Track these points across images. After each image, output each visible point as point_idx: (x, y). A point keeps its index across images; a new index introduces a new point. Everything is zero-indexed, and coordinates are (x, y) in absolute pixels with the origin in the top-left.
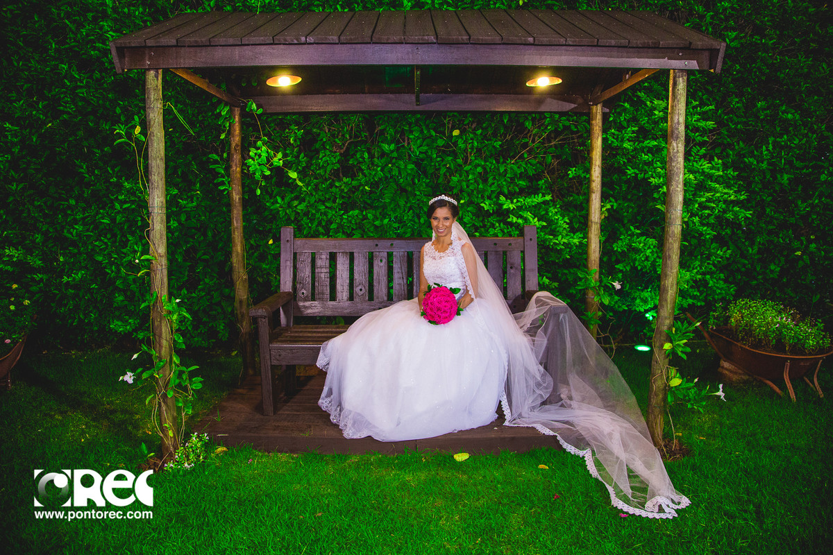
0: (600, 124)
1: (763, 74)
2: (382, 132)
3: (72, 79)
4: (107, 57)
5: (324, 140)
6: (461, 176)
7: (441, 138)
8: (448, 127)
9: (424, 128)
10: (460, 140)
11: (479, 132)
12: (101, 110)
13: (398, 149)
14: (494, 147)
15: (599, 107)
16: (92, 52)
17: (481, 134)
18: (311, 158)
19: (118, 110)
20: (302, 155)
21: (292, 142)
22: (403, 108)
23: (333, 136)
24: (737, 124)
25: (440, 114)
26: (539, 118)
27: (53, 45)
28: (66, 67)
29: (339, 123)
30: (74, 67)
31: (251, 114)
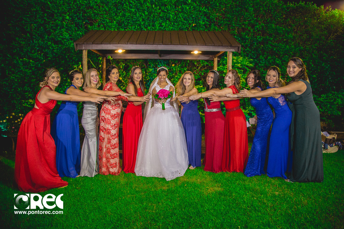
0: (217, 64)
1: (270, 48)
2: (150, 65)
3: (52, 47)
4: (64, 40)
6: (174, 79)
8: (171, 63)
9: (163, 64)
10: (174, 68)
12: (61, 57)
13: (154, 70)
14: (184, 70)
15: (216, 58)
16: (59, 39)
17: (180, 66)
18: (127, 73)
19: (67, 57)
20: (124, 72)
21: (121, 68)
22: (156, 58)
24: (262, 64)
25: (168, 60)
26: (198, 62)
27: (47, 36)
28: (50, 43)
29: (136, 62)
30: (53, 43)
31: (109, 59)
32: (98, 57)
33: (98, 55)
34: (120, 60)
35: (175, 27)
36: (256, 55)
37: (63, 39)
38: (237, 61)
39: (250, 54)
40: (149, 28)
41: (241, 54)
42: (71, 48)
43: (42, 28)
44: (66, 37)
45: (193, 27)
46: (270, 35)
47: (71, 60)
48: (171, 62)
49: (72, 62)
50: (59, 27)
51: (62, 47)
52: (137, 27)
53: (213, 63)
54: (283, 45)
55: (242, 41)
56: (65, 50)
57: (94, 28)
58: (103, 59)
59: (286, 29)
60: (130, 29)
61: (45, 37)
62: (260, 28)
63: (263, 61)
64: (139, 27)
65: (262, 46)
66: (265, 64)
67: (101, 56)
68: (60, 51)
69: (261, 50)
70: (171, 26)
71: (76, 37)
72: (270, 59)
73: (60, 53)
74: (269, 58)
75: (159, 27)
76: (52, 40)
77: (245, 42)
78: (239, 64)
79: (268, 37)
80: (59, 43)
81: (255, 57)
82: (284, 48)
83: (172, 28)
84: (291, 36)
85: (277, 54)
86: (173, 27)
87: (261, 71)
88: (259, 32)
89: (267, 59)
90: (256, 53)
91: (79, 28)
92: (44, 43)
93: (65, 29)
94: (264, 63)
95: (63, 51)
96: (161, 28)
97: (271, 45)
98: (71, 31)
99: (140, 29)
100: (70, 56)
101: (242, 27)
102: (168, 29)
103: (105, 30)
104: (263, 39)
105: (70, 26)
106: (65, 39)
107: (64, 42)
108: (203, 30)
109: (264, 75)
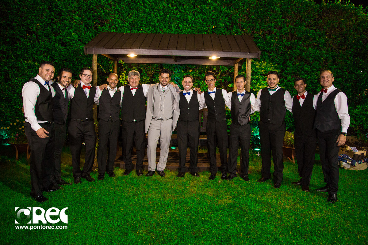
0: (238, 70)
1: (298, 53)
3: (59, 49)
4: (72, 42)
5: (145, 72)
7: (185, 73)
8: (188, 69)
9: (179, 69)
11: (198, 71)
12: (69, 59)
14: (202, 76)
15: (237, 64)
16: (67, 40)
19: (75, 60)
23: (148, 71)
24: (288, 71)
25: (185, 65)
26: (218, 67)
27: (54, 37)
28: (58, 45)
29: (150, 67)
30: (60, 45)
31: (121, 64)
32: (109, 61)
33: (109, 59)
34: (133, 64)
35: (193, 30)
36: (282, 61)
37: (71, 40)
38: (260, 67)
39: (276, 60)
40: (165, 30)
41: (266, 59)
42: (80, 50)
43: (48, 28)
44: (74, 38)
45: (212, 29)
46: (299, 39)
47: (79, 64)
48: (188, 67)
49: (81, 66)
50: (67, 28)
51: (70, 48)
52: (151, 29)
53: (234, 69)
54: (313, 49)
55: (267, 45)
56: (74, 53)
57: (105, 29)
58: (114, 63)
59: (317, 32)
60: (143, 30)
61: (51, 38)
62: (287, 30)
63: (290, 68)
64: (153, 29)
65: (290, 50)
66: (293, 70)
67: (112, 60)
68: (68, 53)
69: (289, 55)
70: (188, 28)
71: (86, 38)
72: (298, 66)
73: (68, 55)
74: (297, 64)
75: (176, 28)
76: (59, 41)
77: (270, 46)
78: (262, 70)
79: (296, 41)
80: (66, 45)
81: (281, 63)
82: (314, 54)
83: (189, 30)
84: (322, 40)
85: (306, 60)
86: (191, 29)
87: (288, 79)
88: (286, 35)
89: (295, 66)
90: (283, 58)
91: (89, 29)
92: (50, 44)
93: (74, 29)
94: (291, 69)
95: (71, 53)
96: (177, 29)
97: (300, 50)
98: (79, 32)
99: (155, 31)
100: (79, 58)
101: (268, 29)
102: (185, 31)
103: (117, 31)
104: (291, 43)
105: (79, 26)
106: (73, 40)
107: (73, 44)
108: (224, 33)
109: (290, 83)
